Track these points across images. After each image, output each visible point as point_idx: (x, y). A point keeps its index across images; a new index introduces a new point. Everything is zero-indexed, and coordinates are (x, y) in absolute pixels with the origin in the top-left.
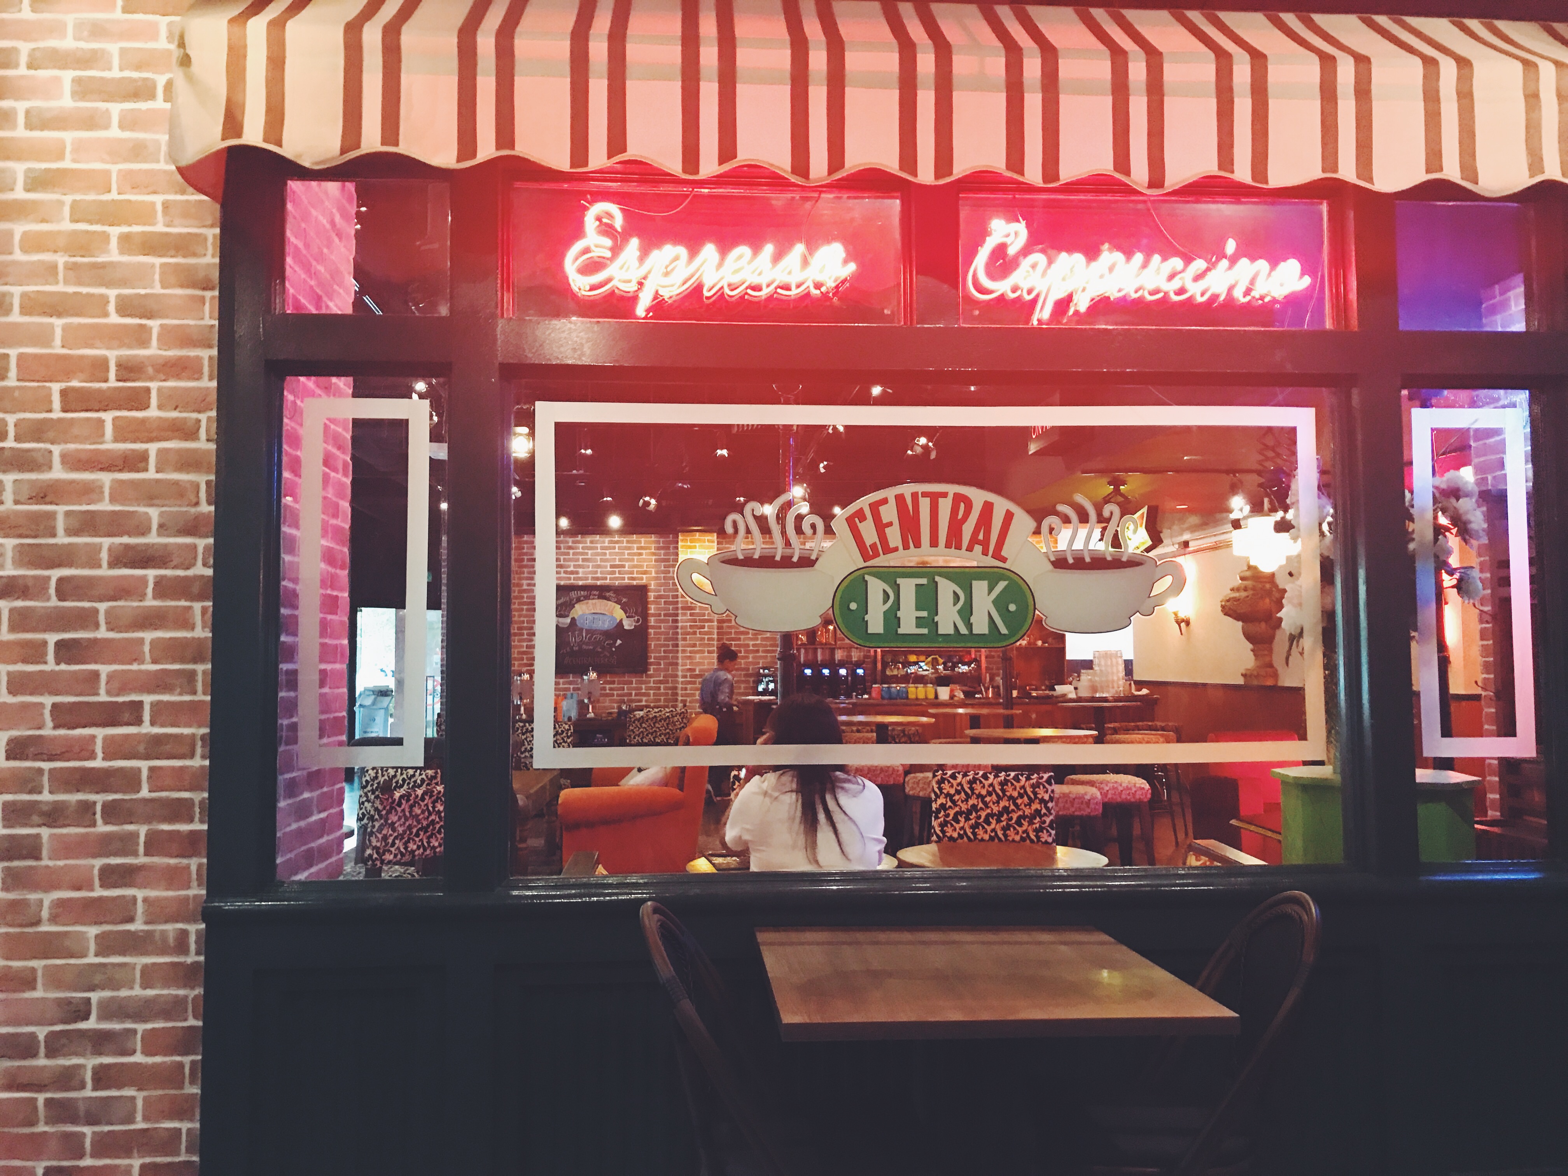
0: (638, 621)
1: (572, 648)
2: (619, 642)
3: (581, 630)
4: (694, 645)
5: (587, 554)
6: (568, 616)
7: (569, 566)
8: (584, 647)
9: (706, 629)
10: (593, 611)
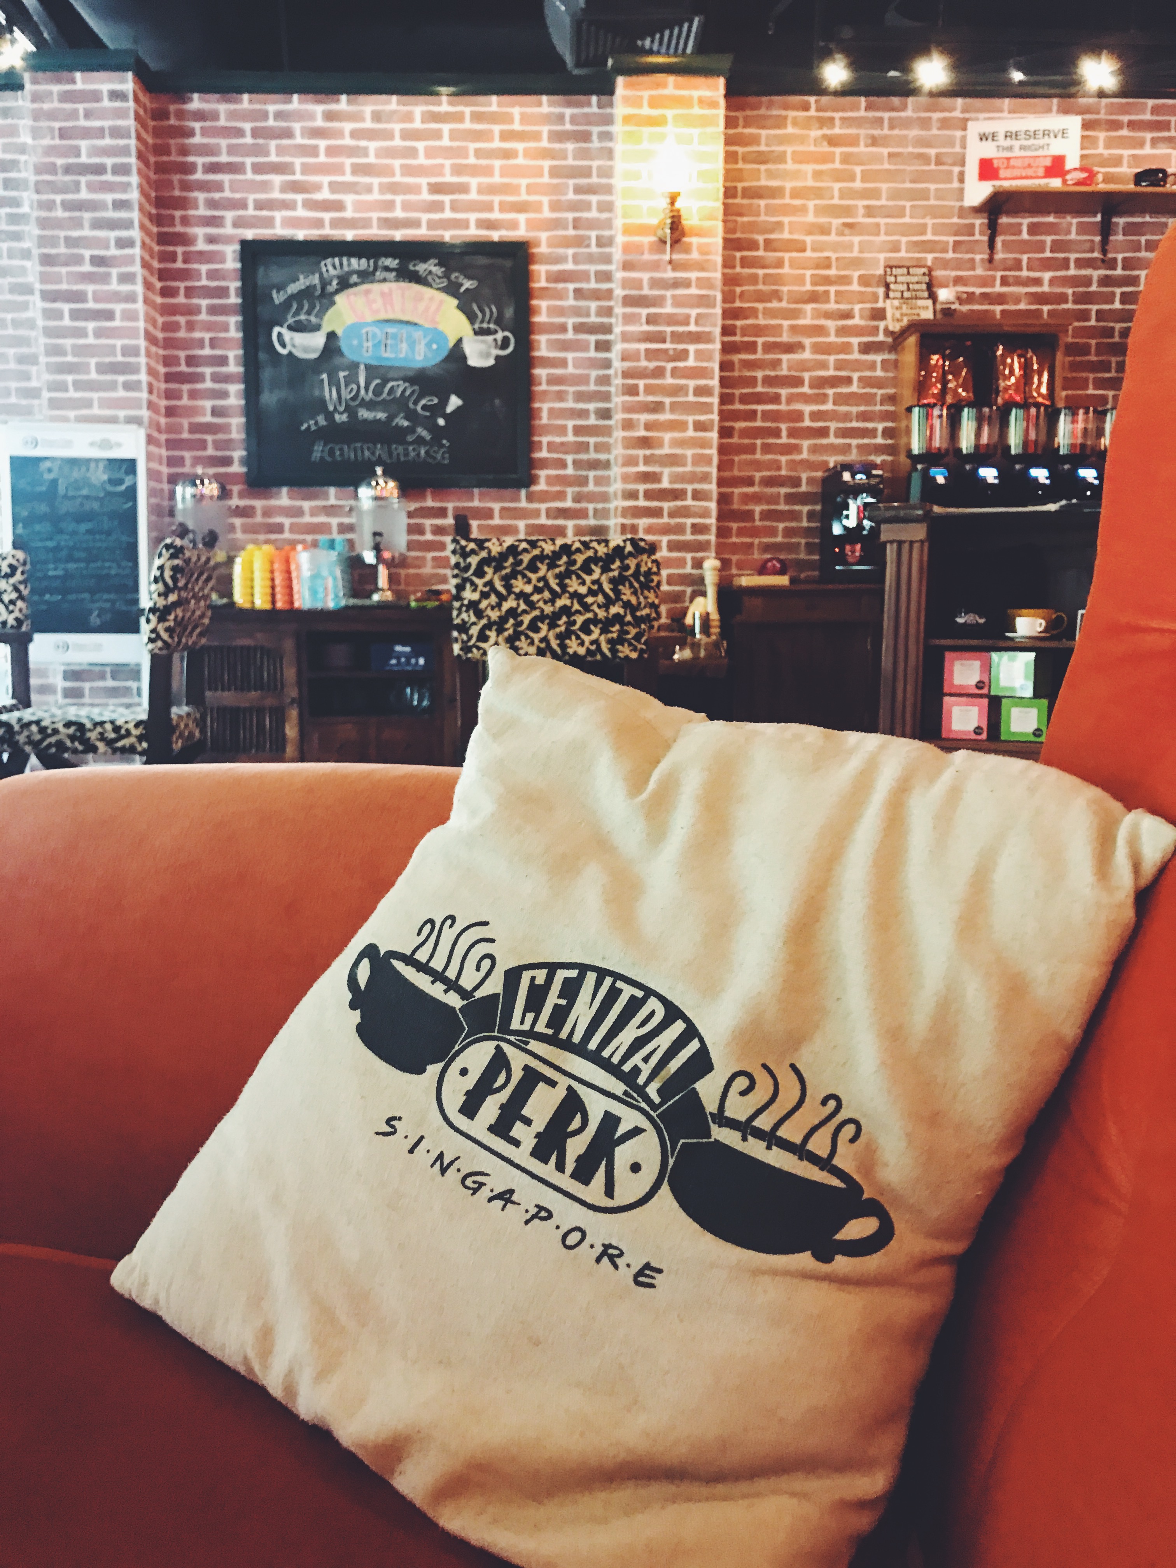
0: (505, 343)
1: (329, 416)
2: (454, 402)
3: (353, 367)
4: (657, 407)
5: (365, 152)
6: (317, 328)
7: (317, 187)
8: (364, 414)
9: (691, 362)
10: (383, 316)
